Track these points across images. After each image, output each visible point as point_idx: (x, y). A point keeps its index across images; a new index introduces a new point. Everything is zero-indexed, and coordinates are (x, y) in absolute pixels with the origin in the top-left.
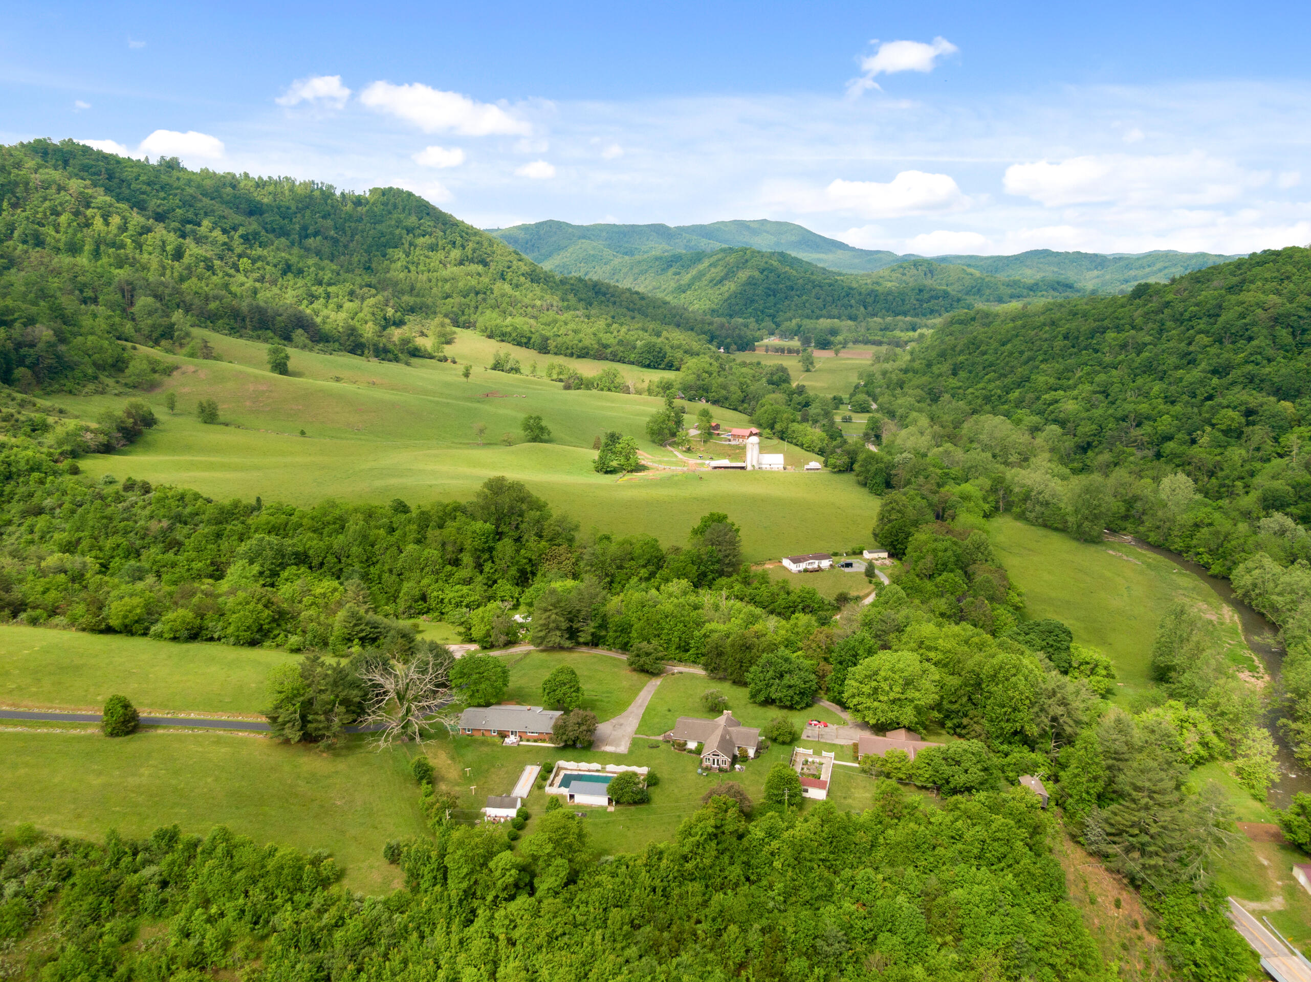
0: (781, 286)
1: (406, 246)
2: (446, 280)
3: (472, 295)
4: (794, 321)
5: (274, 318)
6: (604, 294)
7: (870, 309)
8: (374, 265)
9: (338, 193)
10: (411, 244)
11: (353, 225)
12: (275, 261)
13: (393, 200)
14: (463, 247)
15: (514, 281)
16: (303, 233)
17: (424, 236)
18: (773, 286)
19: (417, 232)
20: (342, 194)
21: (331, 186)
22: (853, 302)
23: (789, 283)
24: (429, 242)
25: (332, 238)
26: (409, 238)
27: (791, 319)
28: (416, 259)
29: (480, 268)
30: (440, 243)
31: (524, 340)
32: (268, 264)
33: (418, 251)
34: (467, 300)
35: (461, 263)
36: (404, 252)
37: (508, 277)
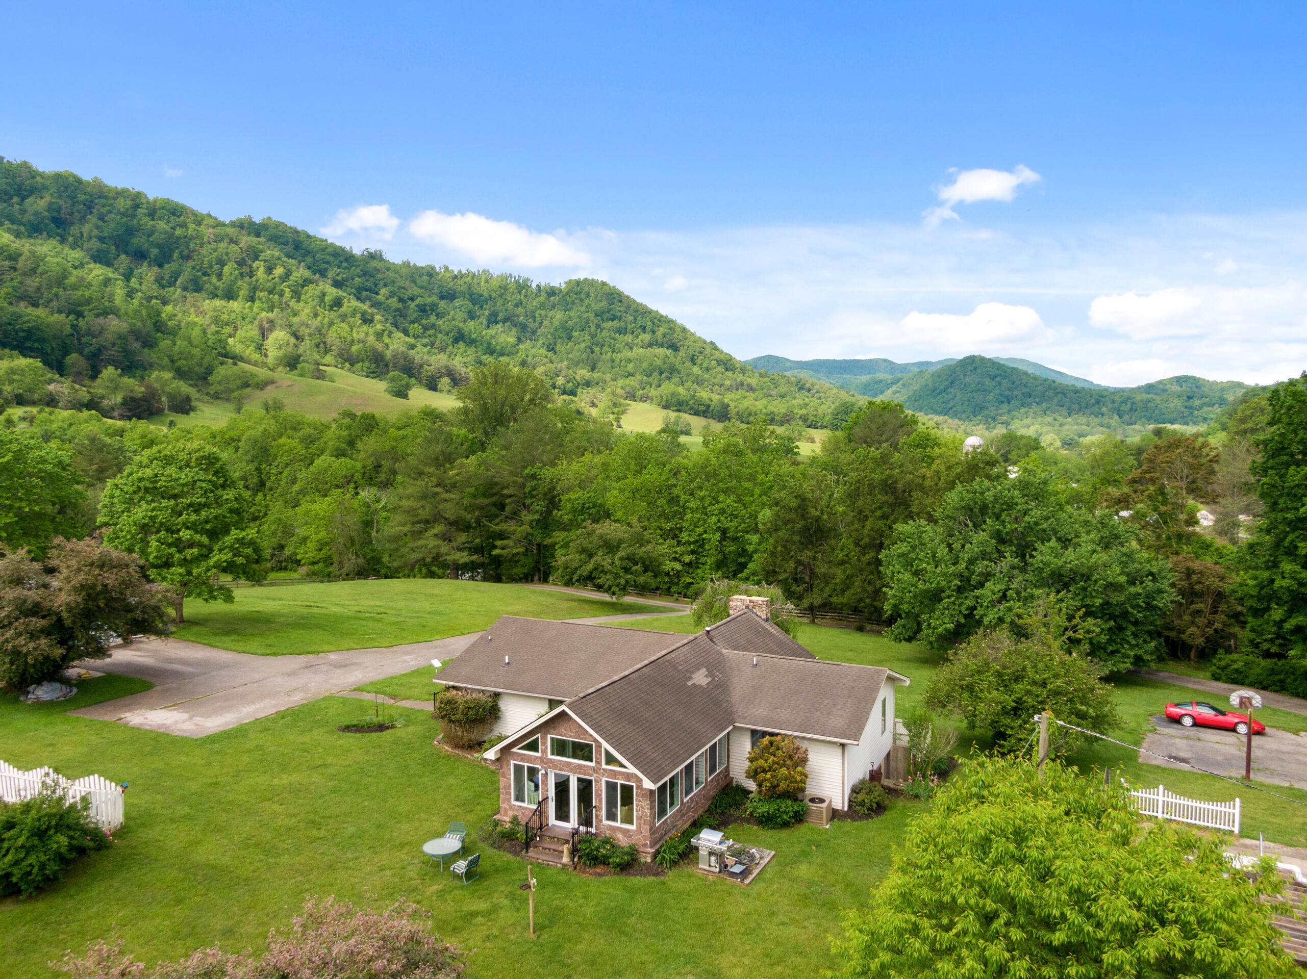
0: (1016, 392)
1: (593, 329)
2: (630, 361)
3: (655, 374)
4: (1032, 428)
5: (421, 366)
6: (809, 390)
7: (1126, 417)
8: (557, 348)
9: (534, 286)
10: (598, 326)
11: (543, 312)
12: (447, 329)
13: (586, 289)
14: (654, 332)
15: (705, 365)
16: (493, 319)
17: (613, 320)
18: (1007, 393)
19: (606, 316)
20: (538, 286)
21: (528, 279)
22: (1104, 409)
23: (1024, 390)
24: (618, 325)
25: (521, 324)
26: (595, 321)
27: (1028, 427)
28: (601, 341)
29: (669, 352)
30: (629, 327)
31: (702, 408)
32: (440, 332)
33: (605, 333)
34: (650, 379)
35: (650, 345)
36: (590, 334)
37: (699, 361)
